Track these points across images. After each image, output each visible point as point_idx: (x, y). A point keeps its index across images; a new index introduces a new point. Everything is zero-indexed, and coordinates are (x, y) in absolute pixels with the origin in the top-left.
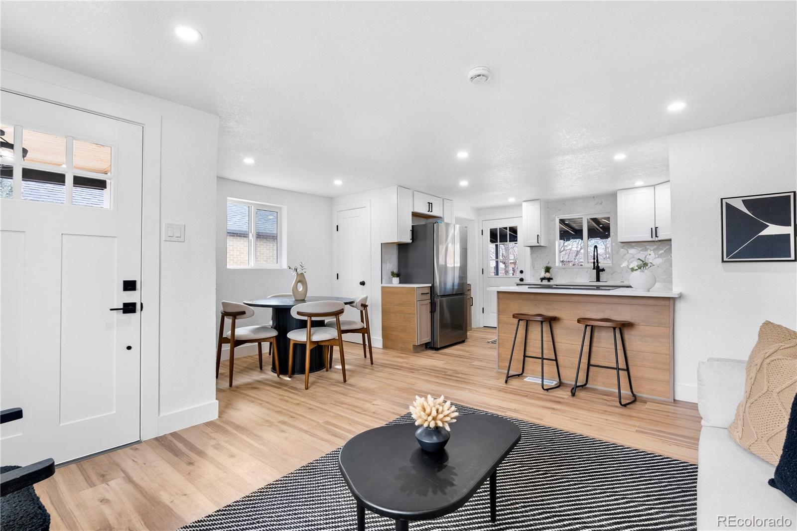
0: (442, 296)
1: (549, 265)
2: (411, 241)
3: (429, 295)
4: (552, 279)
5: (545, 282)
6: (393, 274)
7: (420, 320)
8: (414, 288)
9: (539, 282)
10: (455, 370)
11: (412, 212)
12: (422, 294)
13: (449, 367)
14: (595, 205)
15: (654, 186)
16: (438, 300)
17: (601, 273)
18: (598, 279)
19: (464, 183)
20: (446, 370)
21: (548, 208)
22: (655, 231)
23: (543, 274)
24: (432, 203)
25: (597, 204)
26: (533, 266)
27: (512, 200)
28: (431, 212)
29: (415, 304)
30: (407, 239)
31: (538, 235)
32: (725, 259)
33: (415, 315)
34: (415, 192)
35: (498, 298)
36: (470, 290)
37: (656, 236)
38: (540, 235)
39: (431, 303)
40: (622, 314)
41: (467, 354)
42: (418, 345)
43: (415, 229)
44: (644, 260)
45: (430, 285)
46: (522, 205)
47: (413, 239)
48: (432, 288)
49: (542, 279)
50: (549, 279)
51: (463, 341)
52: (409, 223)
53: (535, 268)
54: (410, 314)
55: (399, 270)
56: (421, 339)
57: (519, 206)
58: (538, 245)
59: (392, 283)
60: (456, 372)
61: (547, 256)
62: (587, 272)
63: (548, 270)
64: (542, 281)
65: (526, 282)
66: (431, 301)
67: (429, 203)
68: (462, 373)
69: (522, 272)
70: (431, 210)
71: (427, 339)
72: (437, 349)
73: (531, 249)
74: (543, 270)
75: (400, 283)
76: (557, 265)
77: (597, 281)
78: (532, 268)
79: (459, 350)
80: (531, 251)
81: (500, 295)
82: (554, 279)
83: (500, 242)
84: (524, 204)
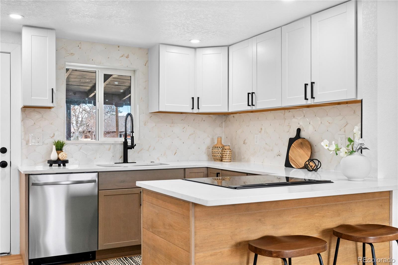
5: (55, 168)
15: (195, 49)
17: (129, 150)
18: (125, 160)
22: (197, 102)
23: (52, 155)
25: (122, 56)
31: (52, 89)
49: (51, 163)
53: (31, 144)
58: (51, 105)
62: (110, 149)
63: (59, 147)
64: (51, 165)
73: (22, 111)
77: (124, 163)
78: (24, 143)
84: (26, 32)
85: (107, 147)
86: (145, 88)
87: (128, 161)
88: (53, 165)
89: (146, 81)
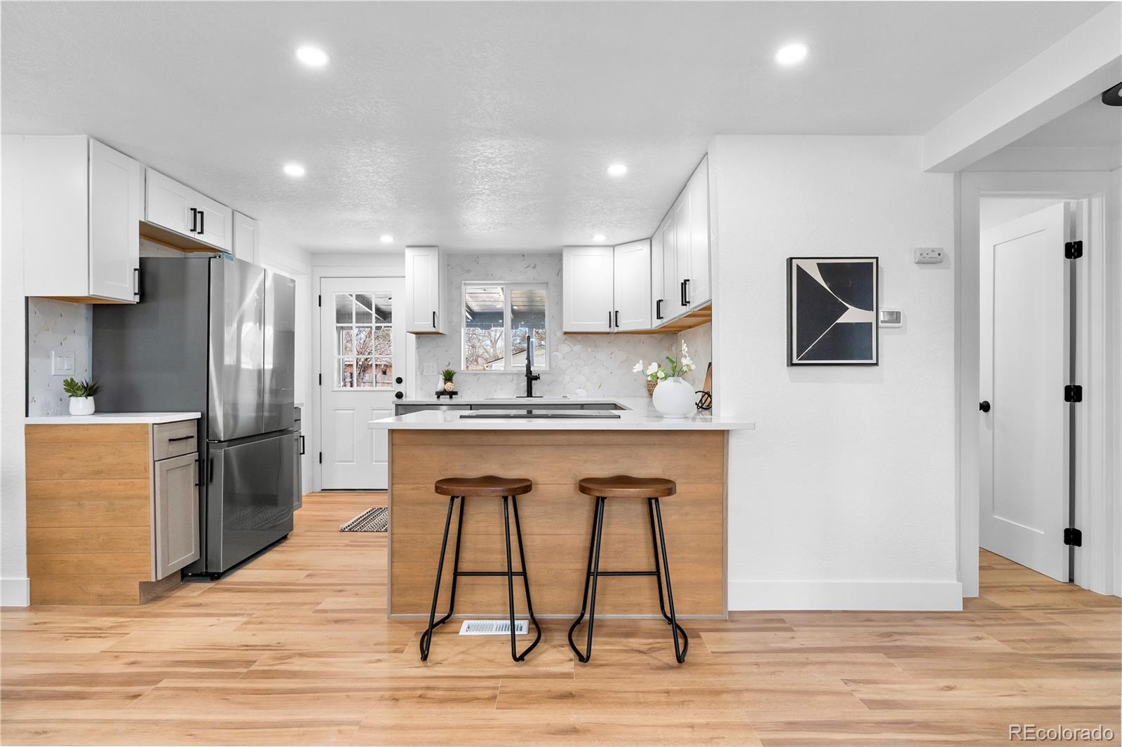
0: (231, 442)
1: (451, 368)
2: (137, 299)
3: (194, 442)
4: (456, 393)
5: (445, 399)
6: (72, 388)
7: (165, 508)
8: (145, 425)
9: (434, 400)
10: (278, 647)
11: (141, 223)
12: (170, 440)
13: (260, 639)
14: (526, 268)
15: (614, 247)
16: (219, 454)
17: (533, 382)
18: (530, 394)
19: (294, 170)
20: (250, 655)
21: (448, 265)
22: (614, 317)
23: (441, 386)
24: (202, 213)
25: (528, 266)
26: (420, 369)
27: (387, 240)
28: (202, 232)
29: (146, 470)
30: (126, 291)
31: (434, 313)
32: (795, 361)
33: (147, 498)
34: (151, 173)
35: (392, 444)
36: (300, 420)
37: (617, 326)
38: (437, 313)
39: (200, 461)
40: (649, 465)
41: (300, 576)
42: (158, 582)
43: (150, 267)
44: (674, 360)
45: (198, 415)
46: (402, 255)
47: (142, 293)
48: (203, 424)
49: (439, 394)
50: (452, 394)
51: (285, 538)
52: (131, 251)
53: (424, 374)
54: (128, 498)
55: (94, 378)
56: (167, 559)
57: (395, 255)
58: (433, 330)
59: (68, 414)
60: (283, 653)
61: (447, 351)
62: (512, 380)
63: (449, 377)
64: (438, 397)
65: (408, 400)
66: (199, 455)
67: (194, 210)
68: (301, 655)
69: (399, 381)
70: (199, 229)
71: (188, 555)
72: (215, 577)
73: (416, 338)
74: (441, 377)
75: (98, 411)
76: (462, 369)
77: (528, 396)
78: (419, 373)
79: (278, 566)
80: (417, 342)
81: (395, 436)
82: (459, 393)
83: (357, 322)
84: (409, 253)
85: (510, 377)
86: (557, 304)
87: (533, 395)
88: (441, 396)
89: (558, 295)
